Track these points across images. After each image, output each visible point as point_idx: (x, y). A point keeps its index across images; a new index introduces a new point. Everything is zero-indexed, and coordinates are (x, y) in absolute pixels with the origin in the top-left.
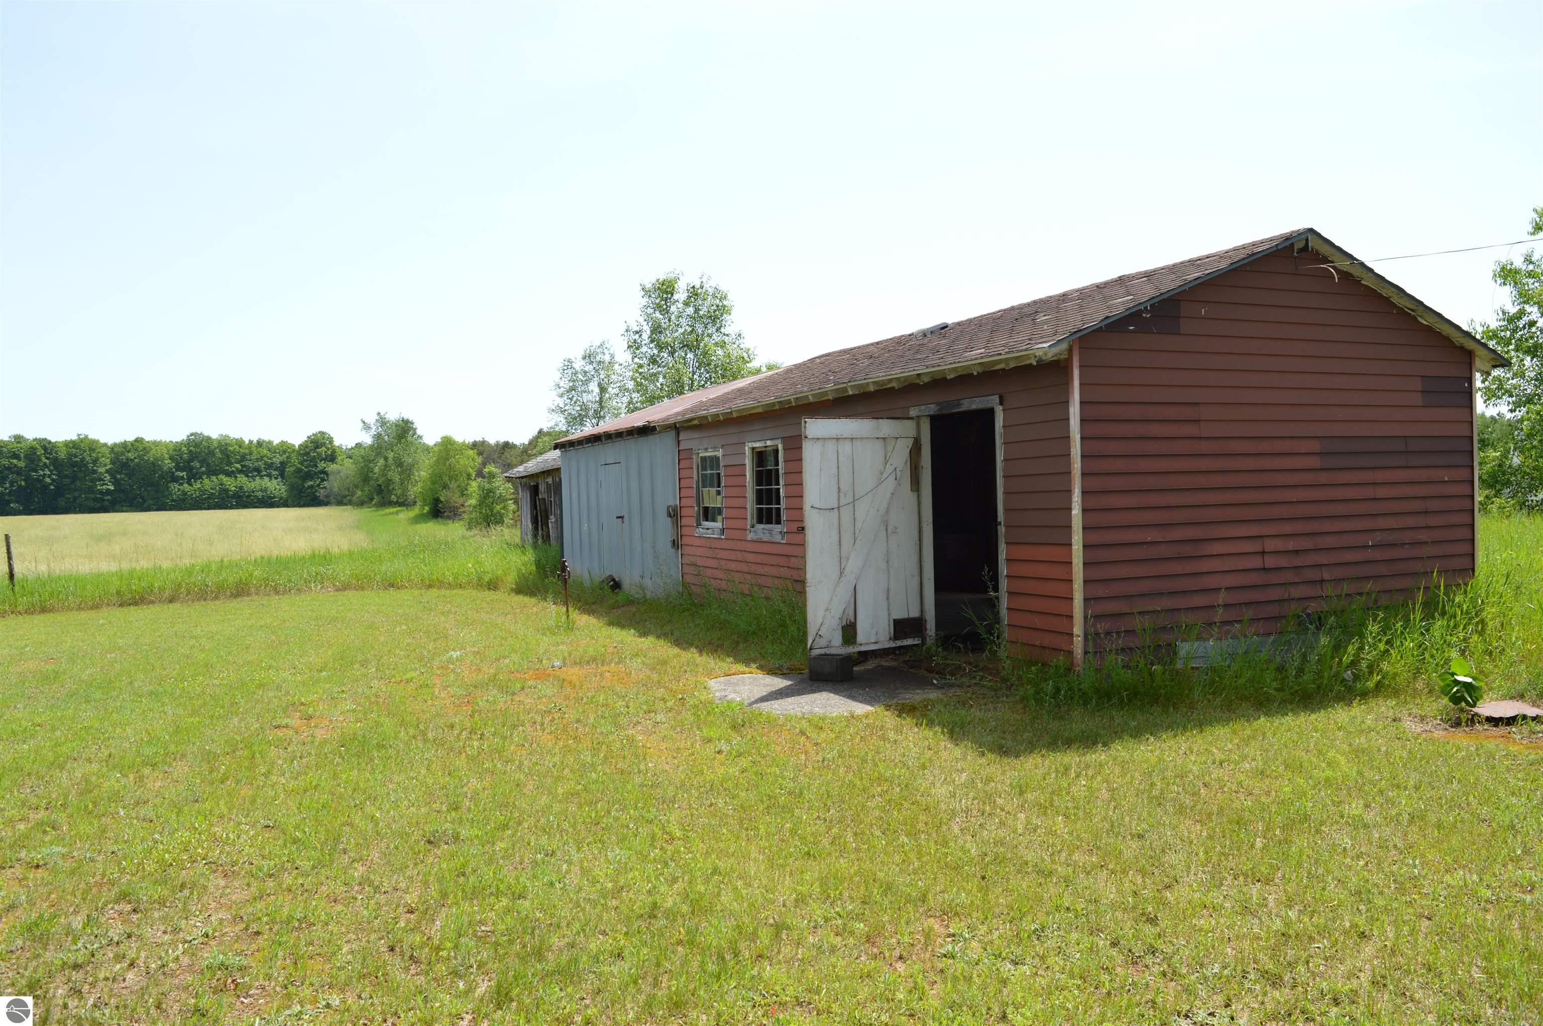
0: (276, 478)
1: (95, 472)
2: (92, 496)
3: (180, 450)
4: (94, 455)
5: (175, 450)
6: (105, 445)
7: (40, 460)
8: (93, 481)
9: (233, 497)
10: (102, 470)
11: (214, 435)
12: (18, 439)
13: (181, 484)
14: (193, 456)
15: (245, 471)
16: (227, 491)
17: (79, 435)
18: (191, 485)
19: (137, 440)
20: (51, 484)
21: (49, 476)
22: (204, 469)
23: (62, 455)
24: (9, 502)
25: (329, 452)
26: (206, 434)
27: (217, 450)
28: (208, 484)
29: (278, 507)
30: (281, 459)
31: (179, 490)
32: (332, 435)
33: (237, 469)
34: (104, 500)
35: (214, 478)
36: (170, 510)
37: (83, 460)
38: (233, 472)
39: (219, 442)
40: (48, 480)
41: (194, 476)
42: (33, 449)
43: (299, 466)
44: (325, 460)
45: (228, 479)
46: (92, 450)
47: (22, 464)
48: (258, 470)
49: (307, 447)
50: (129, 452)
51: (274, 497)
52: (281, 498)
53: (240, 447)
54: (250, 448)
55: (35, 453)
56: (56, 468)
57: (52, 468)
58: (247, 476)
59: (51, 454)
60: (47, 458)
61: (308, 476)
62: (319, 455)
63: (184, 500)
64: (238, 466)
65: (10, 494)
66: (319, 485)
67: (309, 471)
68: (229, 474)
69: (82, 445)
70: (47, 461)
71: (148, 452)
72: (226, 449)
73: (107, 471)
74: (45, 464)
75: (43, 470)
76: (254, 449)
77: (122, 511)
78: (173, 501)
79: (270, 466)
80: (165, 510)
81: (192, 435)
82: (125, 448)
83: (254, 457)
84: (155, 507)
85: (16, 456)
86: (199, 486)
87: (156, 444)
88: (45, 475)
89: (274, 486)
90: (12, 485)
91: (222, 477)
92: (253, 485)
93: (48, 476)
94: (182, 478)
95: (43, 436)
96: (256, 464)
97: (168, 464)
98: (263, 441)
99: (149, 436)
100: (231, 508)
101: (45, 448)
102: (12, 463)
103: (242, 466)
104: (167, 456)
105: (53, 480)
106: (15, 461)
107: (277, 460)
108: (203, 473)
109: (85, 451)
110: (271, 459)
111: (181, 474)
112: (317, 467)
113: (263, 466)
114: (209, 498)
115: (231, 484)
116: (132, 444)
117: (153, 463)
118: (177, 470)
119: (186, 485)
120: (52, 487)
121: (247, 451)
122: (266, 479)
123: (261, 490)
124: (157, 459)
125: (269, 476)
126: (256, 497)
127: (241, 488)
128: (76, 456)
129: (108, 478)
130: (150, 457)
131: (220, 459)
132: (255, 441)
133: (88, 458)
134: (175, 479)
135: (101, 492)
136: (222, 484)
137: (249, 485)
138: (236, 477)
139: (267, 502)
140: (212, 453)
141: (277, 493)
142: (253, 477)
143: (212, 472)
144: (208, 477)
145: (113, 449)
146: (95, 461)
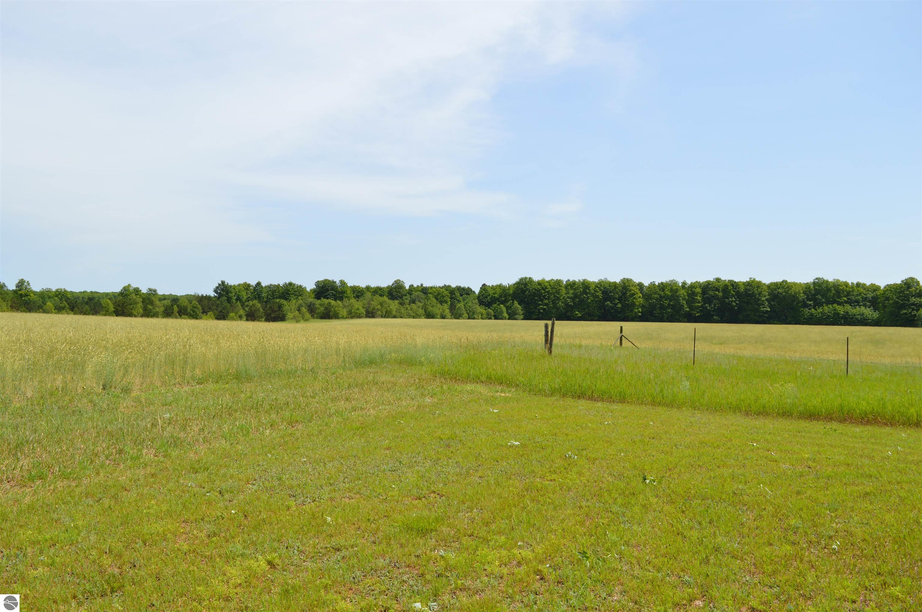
0: (869, 307)
1: (759, 300)
2: (757, 314)
3: (809, 288)
4: (759, 290)
5: (806, 288)
6: (765, 284)
7: (730, 292)
8: (759, 305)
9: (842, 318)
10: (764, 299)
11: (830, 280)
12: (718, 280)
13: (810, 309)
14: (818, 292)
15: (850, 302)
16: (839, 314)
17: (750, 278)
18: (816, 309)
19: (783, 281)
20: (736, 306)
21: (735, 302)
22: (824, 300)
23: (742, 289)
24: (713, 315)
25: (918, 291)
26: (825, 279)
27: (833, 289)
28: (827, 309)
29: (871, 325)
30: (872, 295)
31: (809, 312)
32: (918, 280)
33: (844, 300)
34: (764, 316)
35: (830, 306)
36: (803, 324)
37: (753, 293)
38: (842, 302)
39: (834, 283)
40: (734, 304)
41: (818, 304)
42: (726, 286)
43: (897, 300)
44: (914, 296)
45: (839, 306)
46: (758, 287)
47: (721, 294)
48: (857, 302)
49: (902, 287)
50: (779, 288)
51: (868, 319)
52: (873, 320)
53: (846, 286)
54: (852, 288)
55: (728, 288)
56: (738, 297)
57: (736, 297)
58: (851, 305)
59: (736, 289)
60: (734, 291)
61: (903, 306)
62: (911, 293)
63: (811, 319)
64: (845, 299)
65: (713, 311)
66: (911, 313)
67: (904, 303)
68: (839, 304)
69: (753, 284)
70: (734, 293)
71: (790, 289)
72: (838, 288)
73: (766, 300)
74: (733, 294)
75: (732, 298)
76: (855, 288)
77: (774, 324)
78: (805, 319)
79: (865, 299)
80: (799, 324)
81: (817, 279)
82: (777, 286)
83: (855, 293)
84: (794, 322)
85: (717, 290)
86: (821, 310)
87: (795, 284)
88: (732, 300)
89: (868, 312)
90: (715, 306)
91: (835, 305)
92: (854, 311)
93: (733, 301)
94: (810, 305)
95: (731, 279)
96: (857, 298)
97: (802, 296)
98: (860, 284)
99: (790, 280)
100: (841, 324)
101: (732, 285)
102: (715, 294)
103: (848, 299)
104: (802, 292)
105: (737, 304)
106: (717, 293)
107: (870, 295)
108: (824, 303)
109: (754, 288)
110: (866, 295)
111: (810, 303)
112: (908, 300)
113: (861, 299)
114: (827, 318)
115: (841, 310)
116: (780, 284)
117: (793, 296)
118: (807, 301)
119: (813, 310)
120: (736, 308)
121: (851, 290)
122: (863, 308)
123: (860, 315)
124: (796, 293)
125: (865, 305)
126: (857, 319)
127: (847, 313)
128: (749, 291)
129: (767, 303)
130: (792, 292)
131: (834, 294)
132: (855, 283)
133: (756, 292)
134: (805, 305)
135: (763, 312)
136: (835, 310)
137: (852, 311)
138: (843, 306)
139: (863, 322)
140: (829, 290)
141: (870, 316)
142: (855, 307)
143: (828, 303)
144: (827, 305)
145: (769, 286)
146: (760, 294)
